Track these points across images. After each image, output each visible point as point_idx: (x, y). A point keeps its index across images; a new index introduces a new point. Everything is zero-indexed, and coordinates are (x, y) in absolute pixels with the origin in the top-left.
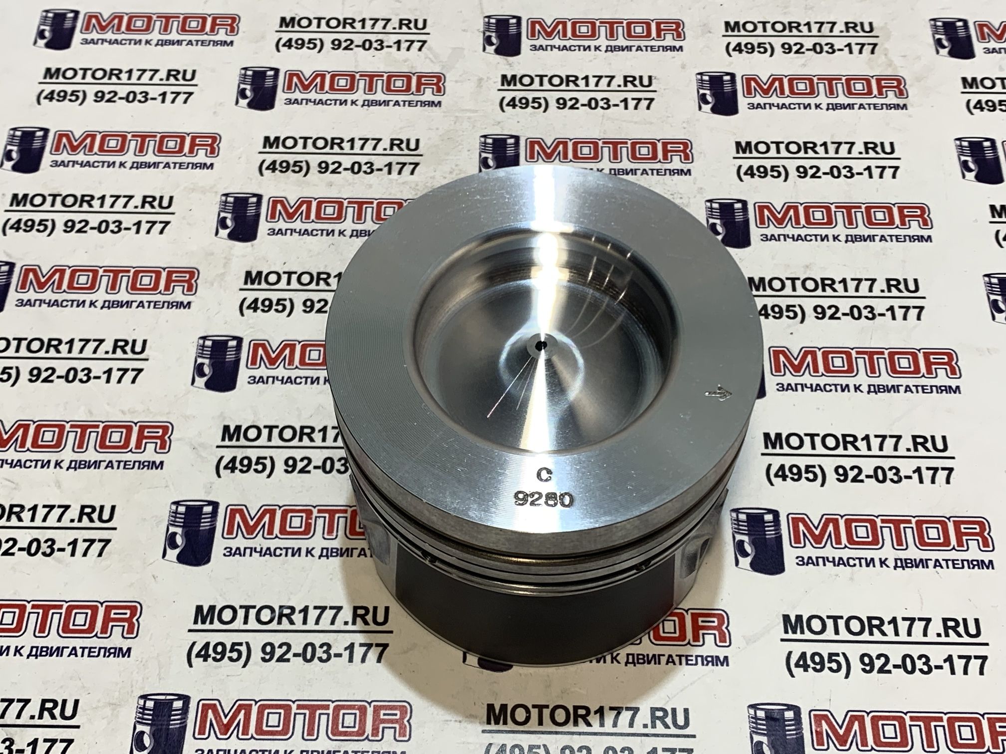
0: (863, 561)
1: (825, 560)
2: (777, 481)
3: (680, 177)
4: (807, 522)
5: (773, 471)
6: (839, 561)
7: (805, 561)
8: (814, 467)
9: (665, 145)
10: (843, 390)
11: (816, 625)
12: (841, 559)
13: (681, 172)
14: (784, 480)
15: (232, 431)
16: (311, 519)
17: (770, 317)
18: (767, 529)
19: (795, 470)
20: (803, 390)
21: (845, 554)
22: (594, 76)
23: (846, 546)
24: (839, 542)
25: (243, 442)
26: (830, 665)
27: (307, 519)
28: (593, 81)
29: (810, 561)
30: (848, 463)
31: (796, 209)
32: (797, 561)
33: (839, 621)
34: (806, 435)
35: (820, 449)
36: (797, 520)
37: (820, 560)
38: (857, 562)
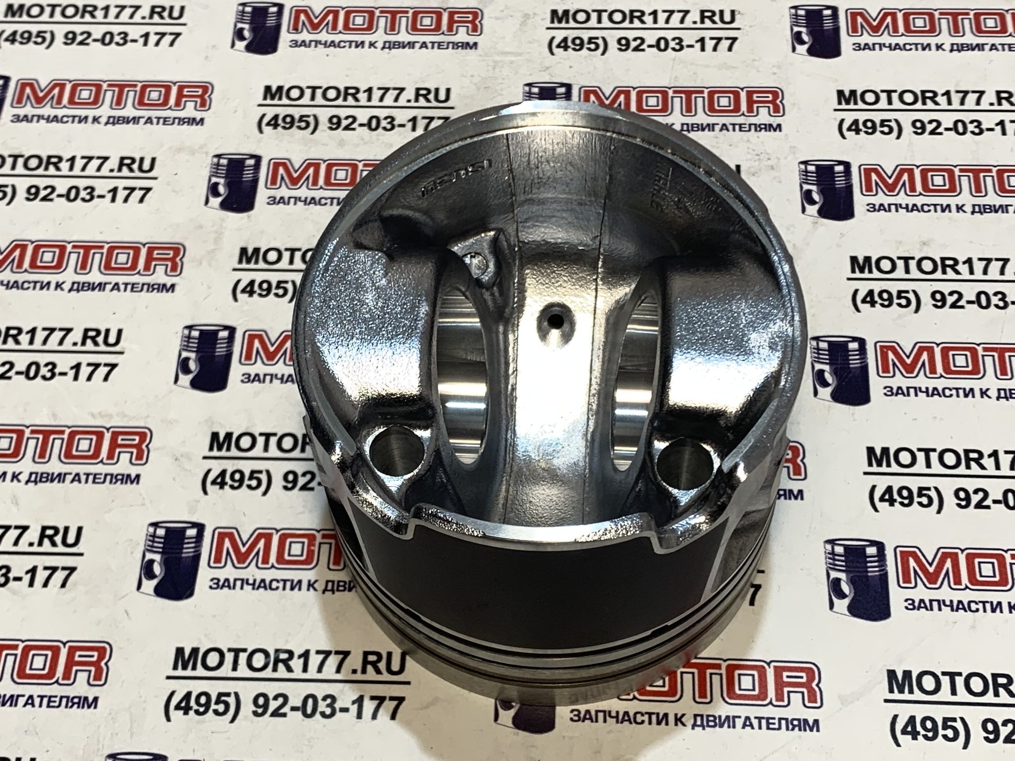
0: (988, 606)
1: (941, 603)
2: (883, 506)
3: (768, 133)
4: (919, 557)
5: (877, 495)
6: (958, 605)
7: (916, 604)
8: (929, 489)
9: (750, 94)
10: (966, 396)
11: (929, 683)
12: (960, 602)
13: (769, 127)
14: (892, 504)
15: (221, 439)
16: (314, 545)
17: (877, 305)
18: (869, 565)
19: (905, 493)
20: (916, 395)
21: (966, 596)
22: (664, 11)
23: (967, 587)
24: (958, 581)
25: (234, 452)
26: (945, 732)
27: (309, 546)
28: (662, 17)
29: (922, 605)
30: (971, 485)
31: (911, 173)
32: (906, 604)
33: (957, 678)
34: (920, 450)
35: (937, 468)
36: (907, 555)
37: (935, 604)
38: (980, 606)
